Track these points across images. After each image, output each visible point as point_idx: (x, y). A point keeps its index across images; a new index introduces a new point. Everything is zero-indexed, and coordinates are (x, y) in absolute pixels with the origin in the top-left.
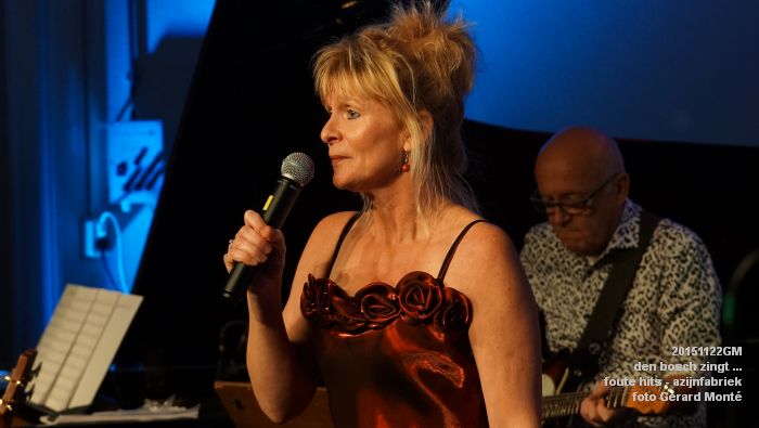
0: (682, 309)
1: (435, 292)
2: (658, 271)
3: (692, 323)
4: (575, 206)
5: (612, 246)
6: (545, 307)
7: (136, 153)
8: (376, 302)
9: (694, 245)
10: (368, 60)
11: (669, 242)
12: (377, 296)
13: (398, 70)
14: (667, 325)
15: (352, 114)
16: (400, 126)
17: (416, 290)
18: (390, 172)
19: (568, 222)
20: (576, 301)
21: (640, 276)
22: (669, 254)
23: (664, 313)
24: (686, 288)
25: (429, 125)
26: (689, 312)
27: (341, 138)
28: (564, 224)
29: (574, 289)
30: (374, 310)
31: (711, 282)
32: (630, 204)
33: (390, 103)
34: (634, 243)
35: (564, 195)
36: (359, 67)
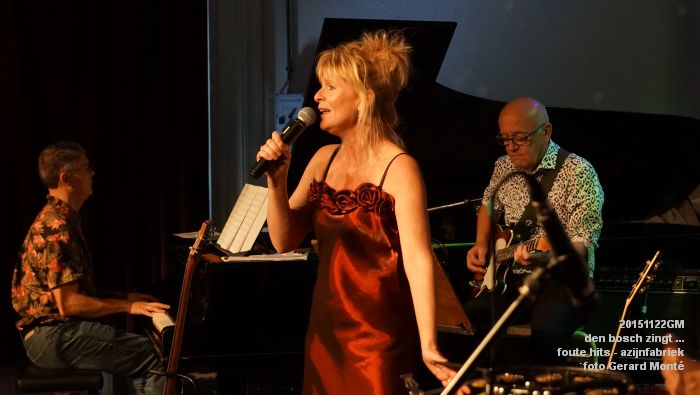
0: (580, 205)
1: (377, 194)
2: (566, 183)
3: (585, 213)
4: (520, 140)
5: (540, 167)
6: (504, 202)
7: (290, 111)
8: (344, 199)
9: (588, 168)
10: (343, 59)
11: (574, 166)
12: (344, 196)
13: (358, 66)
14: (571, 214)
15: (332, 88)
16: (356, 96)
17: (367, 193)
18: (350, 122)
19: (517, 149)
20: (521, 198)
21: (556, 184)
22: (573, 173)
23: (570, 207)
24: (582, 193)
25: (372, 97)
26: (584, 206)
27: (325, 99)
28: (514, 151)
29: (519, 192)
30: (344, 204)
31: (597, 189)
32: (552, 144)
33: (353, 84)
34: (553, 166)
35: (515, 134)
36: (338, 62)
